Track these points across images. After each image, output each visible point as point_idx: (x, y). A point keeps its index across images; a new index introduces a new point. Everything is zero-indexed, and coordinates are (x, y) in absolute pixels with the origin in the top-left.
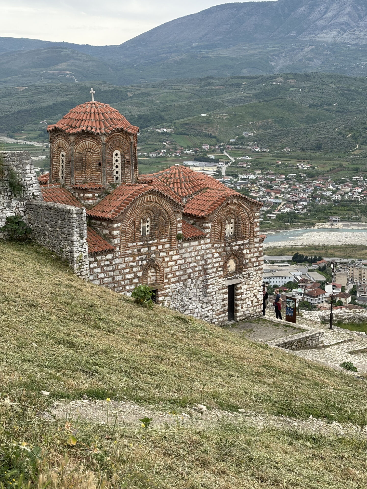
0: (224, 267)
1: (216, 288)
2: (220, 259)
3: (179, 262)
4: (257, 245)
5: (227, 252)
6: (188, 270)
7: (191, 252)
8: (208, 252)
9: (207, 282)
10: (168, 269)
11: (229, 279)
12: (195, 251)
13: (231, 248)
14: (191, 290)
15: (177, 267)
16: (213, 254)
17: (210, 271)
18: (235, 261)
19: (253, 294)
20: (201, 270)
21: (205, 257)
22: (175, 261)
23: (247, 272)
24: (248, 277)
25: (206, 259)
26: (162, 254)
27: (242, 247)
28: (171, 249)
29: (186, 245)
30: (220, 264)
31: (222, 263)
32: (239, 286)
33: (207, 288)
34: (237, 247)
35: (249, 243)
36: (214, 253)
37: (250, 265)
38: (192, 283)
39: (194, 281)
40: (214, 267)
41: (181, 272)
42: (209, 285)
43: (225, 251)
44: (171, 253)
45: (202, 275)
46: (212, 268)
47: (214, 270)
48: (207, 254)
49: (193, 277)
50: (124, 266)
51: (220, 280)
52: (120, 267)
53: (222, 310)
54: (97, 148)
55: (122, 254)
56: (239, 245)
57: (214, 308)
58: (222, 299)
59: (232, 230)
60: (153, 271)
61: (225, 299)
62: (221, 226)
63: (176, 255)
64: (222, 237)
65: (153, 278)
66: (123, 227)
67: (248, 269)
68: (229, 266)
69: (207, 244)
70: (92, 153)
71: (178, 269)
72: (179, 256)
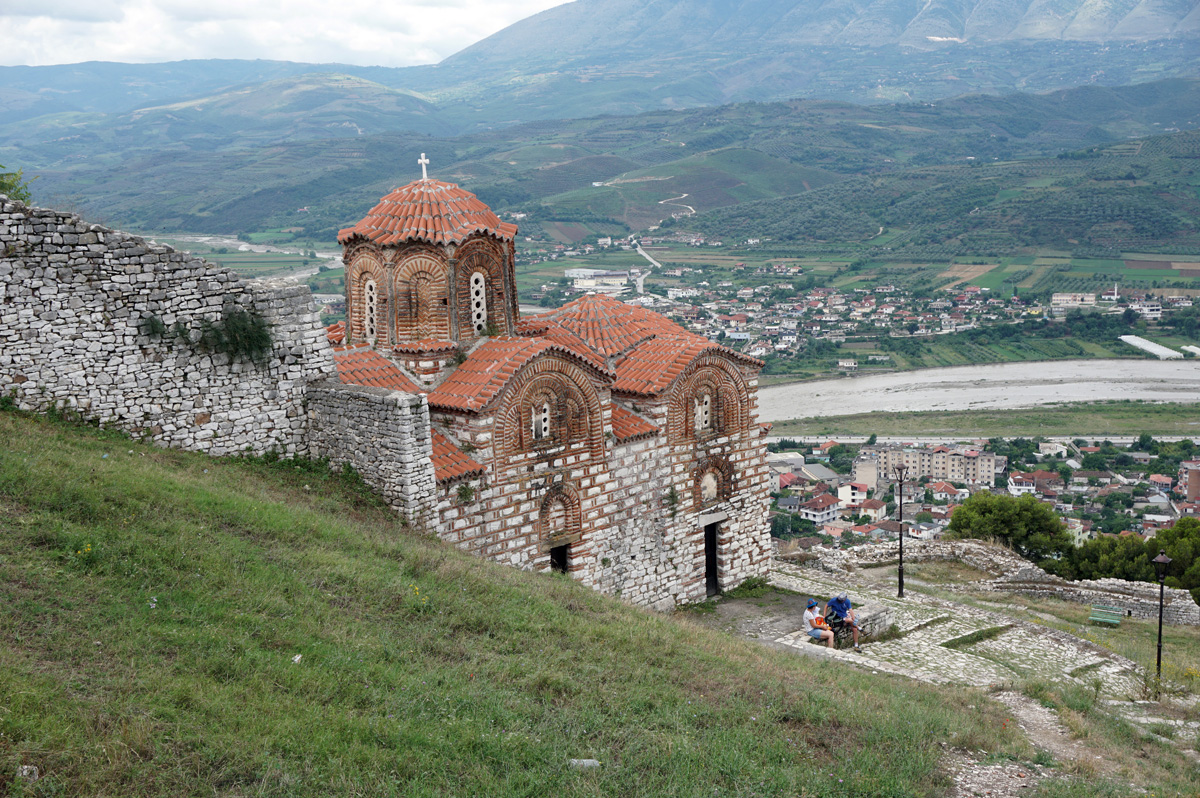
0: (695, 491)
1: (681, 532)
3: (609, 487)
4: (755, 443)
5: (698, 461)
6: (626, 501)
7: (632, 465)
8: (664, 462)
9: (663, 523)
10: (589, 502)
11: (709, 513)
12: (639, 463)
13: (707, 452)
14: (633, 540)
15: (606, 496)
16: (672, 466)
18: (716, 477)
19: (751, 540)
20: (651, 500)
21: (659, 473)
22: (602, 485)
23: (739, 497)
24: (742, 507)
25: (661, 476)
26: (576, 474)
27: (727, 449)
28: (592, 462)
29: (621, 451)
30: (686, 485)
31: (691, 483)
32: (723, 526)
33: (664, 535)
34: (719, 450)
35: (740, 441)
36: (675, 464)
37: (744, 482)
38: (636, 526)
39: (639, 522)
41: (615, 507)
42: (669, 527)
43: (695, 459)
44: (593, 470)
45: (655, 510)
48: (663, 467)
49: (636, 515)
50: (503, 501)
51: (687, 517)
52: (495, 504)
53: (695, 574)
54: (439, 271)
55: (499, 479)
56: (722, 446)
57: (678, 573)
58: (694, 554)
59: (707, 417)
60: (560, 507)
61: (699, 552)
62: (686, 410)
63: (602, 473)
64: (688, 432)
65: (560, 521)
66: (497, 425)
67: (741, 492)
68: (705, 488)
69: (661, 447)
70: (429, 280)
71: (606, 501)
72: (608, 474)
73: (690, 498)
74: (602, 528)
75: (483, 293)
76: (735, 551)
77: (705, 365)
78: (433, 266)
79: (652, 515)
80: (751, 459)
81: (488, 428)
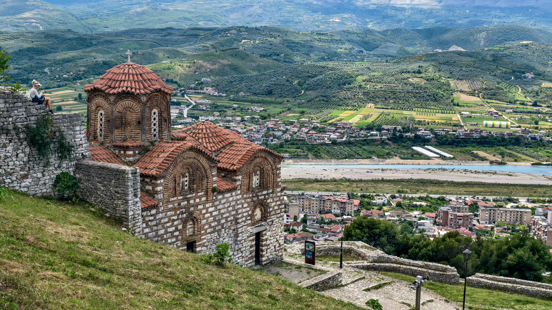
0: (252, 216)
1: (245, 236)
2: (248, 209)
3: (214, 213)
4: (279, 194)
5: (254, 202)
6: (221, 220)
7: (224, 203)
8: (239, 202)
9: (237, 231)
10: (205, 221)
11: (256, 227)
12: (228, 203)
13: (258, 198)
14: (224, 239)
15: (212, 218)
16: (242, 204)
17: (240, 221)
18: (261, 210)
19: (275, 240)
20: (232, 220)
21: (236, 207)
22: (211, 213)
23: (271, 220)
24: (272, 224)
25: (237, 209)
26: (199, 207)
27: (267, 196)
28: (207, 201)
29: (220, 197)
30: (248, 213)
31: (250, 213)
32: (264, 233)
33: (238, 237)
34: (263, 197)
35: (272, 193)
36: (244, 203)
37: (273, 212)
38: (225, 232)
39: (227, 230)
40: (244, 217)
41: (216, 223)
42: (240, 233)
43: (253, 201)
44: (207, 206)
45: (234, 225)
46: (242, 218)
47: (244, 219)
48: (238, 205)
49: (226, 227)
50: (166, 220)
51: (248, 228)
52: (162, 221)
53: (250, 256)
54: (137, 107)
55: (165, 209)
56: (265, 195)
57: (243, 255)
58: (250, 246)
59: (258, 181)
60: (191, 223)
61: (252, 245)
62: (249, 178)
63: (211, 207)
64: (249, 189)
65: (191, 230)
66: (165, 183)
67: (272, 217)
68: (256, 215)
69: (237, 195)
70: (131, 112)
71: (213, 221)
72: (214, 208)
73: (249, 219)
74: (210, 233)
75: (157, 119)
76: (269, 245)
77: (258, 157)
78: (134, 105)
79: (233, 227)
80: (276, 201)
81: (160, 184)
